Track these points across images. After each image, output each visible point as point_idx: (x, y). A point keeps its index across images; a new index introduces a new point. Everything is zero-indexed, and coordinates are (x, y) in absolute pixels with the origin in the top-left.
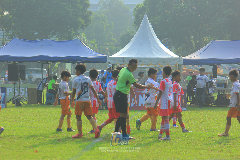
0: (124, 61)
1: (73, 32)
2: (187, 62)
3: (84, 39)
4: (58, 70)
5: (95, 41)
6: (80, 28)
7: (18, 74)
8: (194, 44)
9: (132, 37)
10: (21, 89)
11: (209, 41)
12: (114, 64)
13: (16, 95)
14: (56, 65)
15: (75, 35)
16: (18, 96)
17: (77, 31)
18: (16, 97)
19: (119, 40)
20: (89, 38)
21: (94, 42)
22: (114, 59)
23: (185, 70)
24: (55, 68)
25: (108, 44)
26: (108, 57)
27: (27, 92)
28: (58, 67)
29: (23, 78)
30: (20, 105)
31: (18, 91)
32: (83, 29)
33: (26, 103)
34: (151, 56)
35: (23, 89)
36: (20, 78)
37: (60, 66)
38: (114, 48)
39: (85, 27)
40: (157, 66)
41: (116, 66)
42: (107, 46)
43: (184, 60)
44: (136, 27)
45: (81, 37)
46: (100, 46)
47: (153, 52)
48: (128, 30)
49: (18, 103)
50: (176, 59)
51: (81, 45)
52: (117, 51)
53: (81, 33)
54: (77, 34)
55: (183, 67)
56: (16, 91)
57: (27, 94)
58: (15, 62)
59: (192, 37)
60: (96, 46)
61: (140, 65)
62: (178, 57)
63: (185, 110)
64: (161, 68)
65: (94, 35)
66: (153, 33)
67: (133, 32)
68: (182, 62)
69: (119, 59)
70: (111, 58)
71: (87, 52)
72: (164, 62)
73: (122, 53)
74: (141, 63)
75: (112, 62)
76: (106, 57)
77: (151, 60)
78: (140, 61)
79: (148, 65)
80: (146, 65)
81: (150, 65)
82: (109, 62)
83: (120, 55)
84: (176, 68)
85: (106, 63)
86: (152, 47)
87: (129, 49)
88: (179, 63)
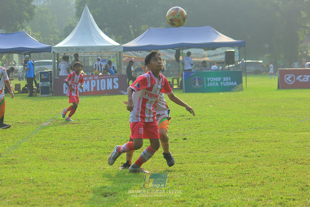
0: (67, 50)
1: (19, 25)
2: (126, 49)
3: (29, 31)
5: (40, 33)
6: (25, 21)
8: (132, 33)
9: (74, 28)
11: (146, 29)
12: (58, 54)
14: (4, 57)
15: (21, 28)
17: (23, 24)
19: (62, 31)
20: (34, 30)
21: (39, 35)
23: (126, 57)
25: (52, 36)
26: (52, 46)
28: (6, 59)
32: (28, 22)
34: (93, 45)
37: (7, 57)
38: (58, 39)
39: (29, 20)
40: (99, 54)
41: (61, 56)
42: (51, 37)
43: (124, 47)
44: (77, 19)
45: (26, 30)
46: (45, 38)
47: (95, 41)
48: (71, 22)
50: (117, 46)
51: (26, 37)
52: (61, 41)
53: (26, 27)
54: (23, 27)
55: (123, 54)
59: (131, 26)
60: (40, 38)
61: (83, 54)
62: (118, 44)
64: (103, 56)
65: (39, 27)
66: (94, 22)
67: (75, 23)
69: (63, 48)
70: (55, 48)
71: (33, 43)
72: (105, 50)
73: (65, 43)
74: (84, 51)
75: (56, 52)
76: (51, 46)
77: (93, 48)
78: (83, 50)
79: (90, 53)
80: (89, 53)
81: (92, 53)
82: (53, 52)
83: (63, 44)
84: (117, 56)
85: (51, 52)
86: (93, 36)
87: (71, 38)
88: (119, 50)
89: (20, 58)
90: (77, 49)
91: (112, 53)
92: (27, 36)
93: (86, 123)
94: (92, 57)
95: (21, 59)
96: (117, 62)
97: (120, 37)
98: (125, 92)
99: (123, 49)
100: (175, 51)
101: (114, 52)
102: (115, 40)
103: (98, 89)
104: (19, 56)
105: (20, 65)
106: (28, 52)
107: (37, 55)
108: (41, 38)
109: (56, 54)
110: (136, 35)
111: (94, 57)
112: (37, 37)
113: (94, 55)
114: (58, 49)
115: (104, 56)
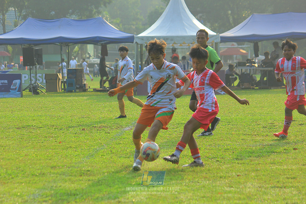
1: (95, 10)
2: (225, 40)
3: (107, 17)
4: (78, 53)
5: (120, 20)
6: (102, 6)
7: (35, 58)
8: (231, 20)
9: (161, 14)
10: (38, 75)
11: (249, 16)
12: (142, 45)
13: (33, 82)
14: (77, 48)
15: (97, 14)
16: (35, 83)
17: (99, 9)
18: (32, 85)
19: (146, 18)
20: (113, 17)
21: (118, 22)
22: (142, 38)
24: (75, 52)
25: (134, 23)
26: (135, 36)
27: (45, 79)
28: (79, 51)
29: (40, 63)
30: (38, 93)
31: (35, 78)
32: (106, 7)
33: (44, 91)
34: (184, 34)
35: (40, 75)
36: (37, 63)
37: (81, 49)
38: (141, 27)
39: (107, 4)
40: (190, 45)
42: (133, 25)
43: (222, 37)
45: (103, 16)
46: (125, 26)
47: (186, 29)
48: (157, 7)
49: (34, 90)
50: (213, 36)
51: (104, 24)
52: (144, 30)
53: (103, 12)
54: (99, 13)
55: (220, 46)
56: (33, 78)
57: (44, 81)
58: (30, 45)
59: (230, 12)
61: (171, 45)
62: (215, 34)
63: (224, 94)
65: (118, 13)
66: (186, 7)
67: (162, 8)
68: (219, 40)
69: (148, 38)
70: (139, 38)
71: (112, 31)
73: (151, 31)
74: (173, 42)
75: (139, 42)
76: (133, 36)
77: (184, 38)
78: (172, 40)
79: (181, 44)
80: (179, 45)
81: (183, 44)
82: (136, 43)
83: (149, 33)
85: (133, 43)
86: (185, 23)
88: (215, 41)
89: (95, 50)
92: (104, 22)
93: (175, 128)
94: (182, 48)
95: (97, 51)
97: (216, 25)
98: (221, 92)
99: (221, 40)
101: (210, 43)
102: (211, 29)
104: (94, 48)
105: (95, 58)
106: (105, 42)
107: (116, 46)
108: (121, 25)
109: (139, 46)
110: (236, 23)
111: (184, 48)
112: (117, 25)
113: (184, 46)
114: (142, 39)
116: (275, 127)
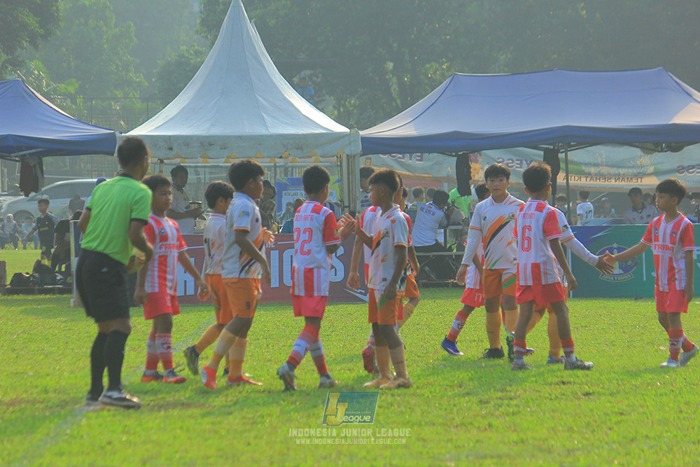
0: (171, 149)
2: (374, 146)
3: (39, 79)
5: (77, 85)
6: (25, 44)
8: (394, 88)
9: (195, 69)
11: (444, 77)
15: (10, 68)
17: (16, 54)
19: (154, 80)
20: (57, 76)
21: (71, 89)
25: (119, 94)
26: (118, 134)
32: (36, 48)
34: (260, 131)
39: (40, 41)
40: (277, 160)
42: (116, 99)
43: (365, 140)
44: (207, 37)
45: (29, 73)
46: (94, 102)
47: (265, 116)
48: (183, 48)
50: (340, 136)
51: (28, 99)
52: (148, 115)
53: (28, 61)
54: (17, 64)
59: (390, 65)
60: (78, 100)
61: (223, 160)
62: (346, 130)
64: (293, 167)
65: (73, 64)
66: (263, 54)
67: (197, 53)
68: (359, 147)
69: (155, 141)
72: (300, 148)
73: (163, 122)
77: (258, 141)
78: (224, 148)
83: (158, 128)
84: (341, 166)
85: (112, 154)
86: (261, 99)
87: (184, 108)
88: (348, 151)
90: (202, 144)
91: (321, 159)
92: (29, 95)
96: (342, 190)
99: (363, 148)
100: (542, 153)
101: (332, 156)
103: (275, 283)
106: (33, 151)
107: (67, 160)
115: (296, 167)
116: (515, 402)
